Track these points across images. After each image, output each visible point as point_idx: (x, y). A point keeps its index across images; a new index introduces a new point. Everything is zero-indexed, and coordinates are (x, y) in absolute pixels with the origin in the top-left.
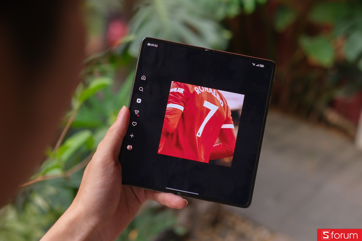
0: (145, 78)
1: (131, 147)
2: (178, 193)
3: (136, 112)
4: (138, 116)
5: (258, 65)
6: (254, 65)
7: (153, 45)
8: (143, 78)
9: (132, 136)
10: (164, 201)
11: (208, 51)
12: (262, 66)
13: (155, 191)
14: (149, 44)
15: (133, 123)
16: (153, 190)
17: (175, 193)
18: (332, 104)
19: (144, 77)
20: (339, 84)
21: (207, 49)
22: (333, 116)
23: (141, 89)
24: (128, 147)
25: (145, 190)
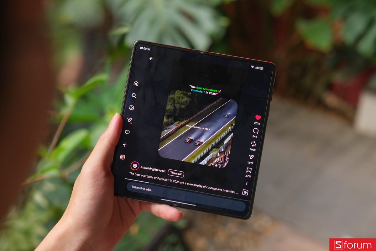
0: (137, 84)
1: (124, 157)
2: (175, 204)
3: (129, 120)
4: (131, 123)
5: (257, 68)
6: (252, 67)
7: (145, 48)
8: (136, 84)
9: (125, 145)
10: (158, 213)
11: (204, 53)
12: (261, 68)
13: (150, 202)
14: (141, 48)
15: (126, 131)
16: (148, 202)
17: (171, 205)
18: (330, 87)
19: (136, 82)
20: (337, 66)
21: (202, 52)
22: (331, 100)
23: (134, 95)
24: (121, 157)
25: (140, 201)
